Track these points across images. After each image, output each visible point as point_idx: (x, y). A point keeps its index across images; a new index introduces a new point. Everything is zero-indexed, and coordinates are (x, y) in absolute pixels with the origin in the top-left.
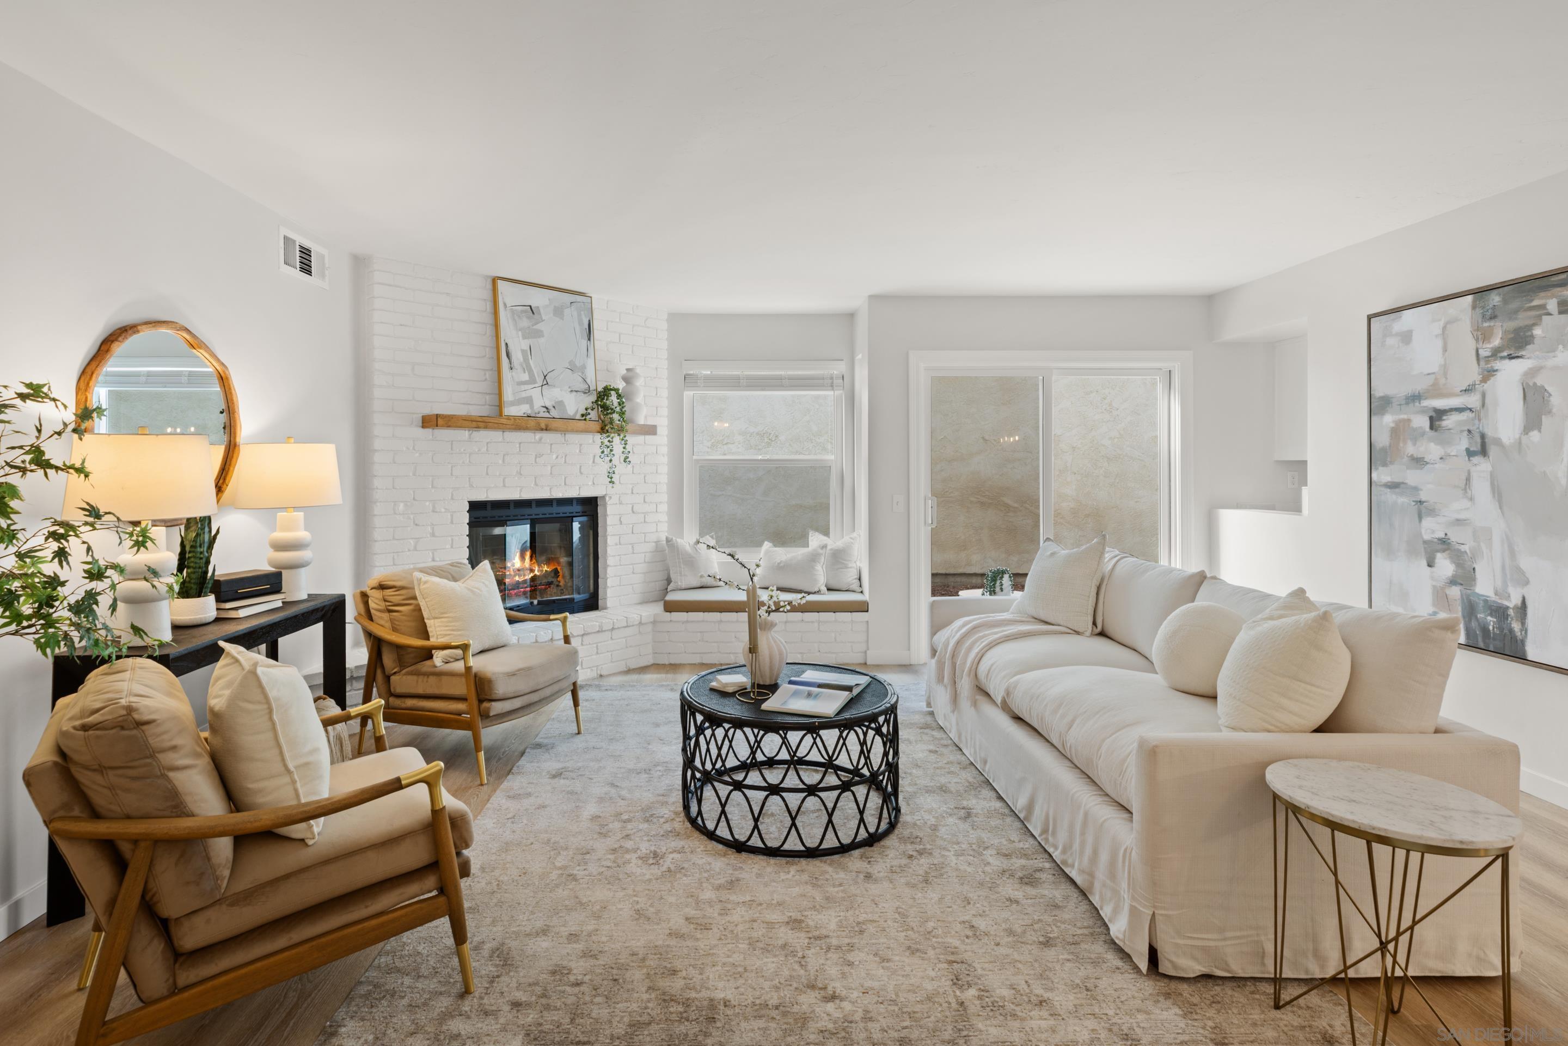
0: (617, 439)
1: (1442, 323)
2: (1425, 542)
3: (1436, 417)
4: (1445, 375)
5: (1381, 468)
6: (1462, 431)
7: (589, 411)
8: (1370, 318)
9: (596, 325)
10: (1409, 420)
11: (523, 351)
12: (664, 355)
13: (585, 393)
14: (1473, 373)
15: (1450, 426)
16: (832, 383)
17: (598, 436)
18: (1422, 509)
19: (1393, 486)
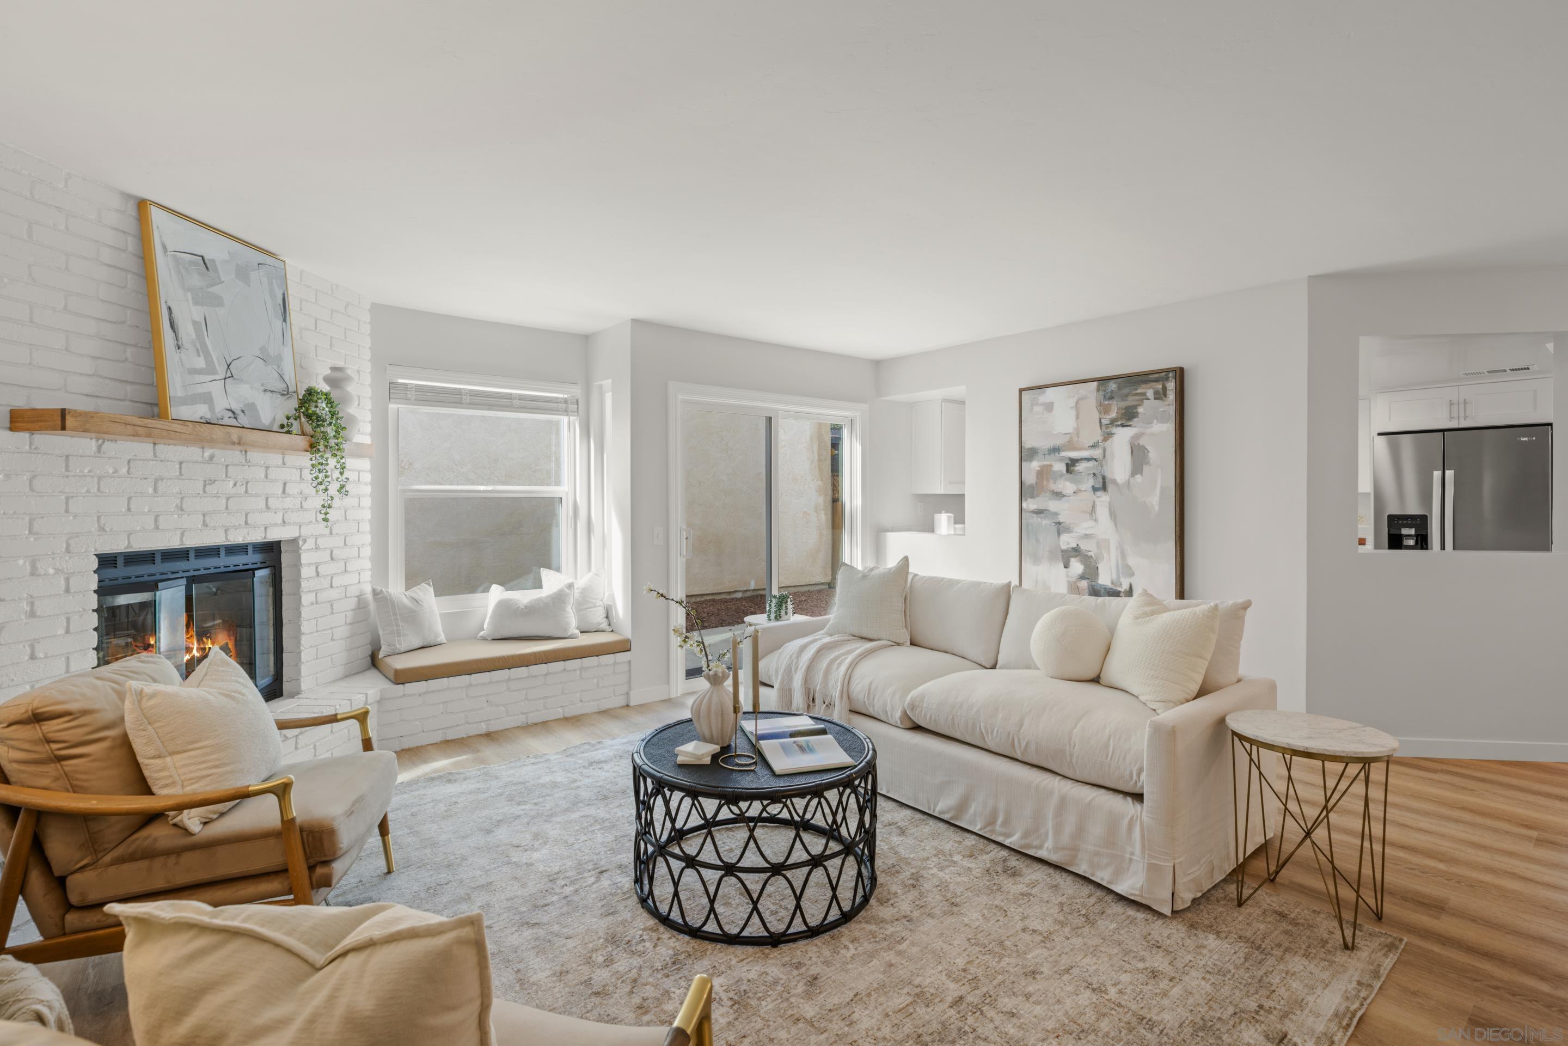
0: (332, 462)
1: (1075, 399)
2: (1063, 551)
3: (1071, 465)
4: (1078, 435)
5: (1029, 500)
6: (1089, 474)
7: (292, 420)
8: (1021, 391)
9: (293, 304)
10: (1051, 466)
11: (195, 323)
12: (367, 355)
13: (283, 395)
14: (1098, 436)
15: (1081, 471)
16: (567, 408)
17: (308, 455)
18: (1061, 528)
19: (1039, 512)
